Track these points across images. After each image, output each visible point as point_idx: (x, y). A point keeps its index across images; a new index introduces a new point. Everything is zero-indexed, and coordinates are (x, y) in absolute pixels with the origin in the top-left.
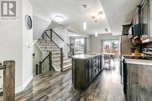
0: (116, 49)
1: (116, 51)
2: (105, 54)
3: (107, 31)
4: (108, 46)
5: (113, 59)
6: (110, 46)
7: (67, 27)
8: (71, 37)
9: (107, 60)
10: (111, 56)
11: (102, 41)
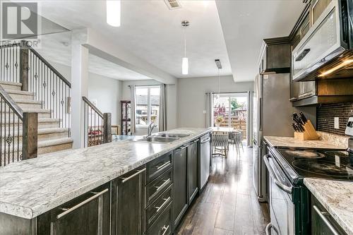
0: (241, 117)
1: (241, 122)
2: (215, 129)
3: (220, 68)
4: (224, 109)
5: (235, 143)
6: (227, 110)
7: (84, 35)
8: (122, 82)
9: (220, 148)
10: (231, 135)
11: (208, 94)
